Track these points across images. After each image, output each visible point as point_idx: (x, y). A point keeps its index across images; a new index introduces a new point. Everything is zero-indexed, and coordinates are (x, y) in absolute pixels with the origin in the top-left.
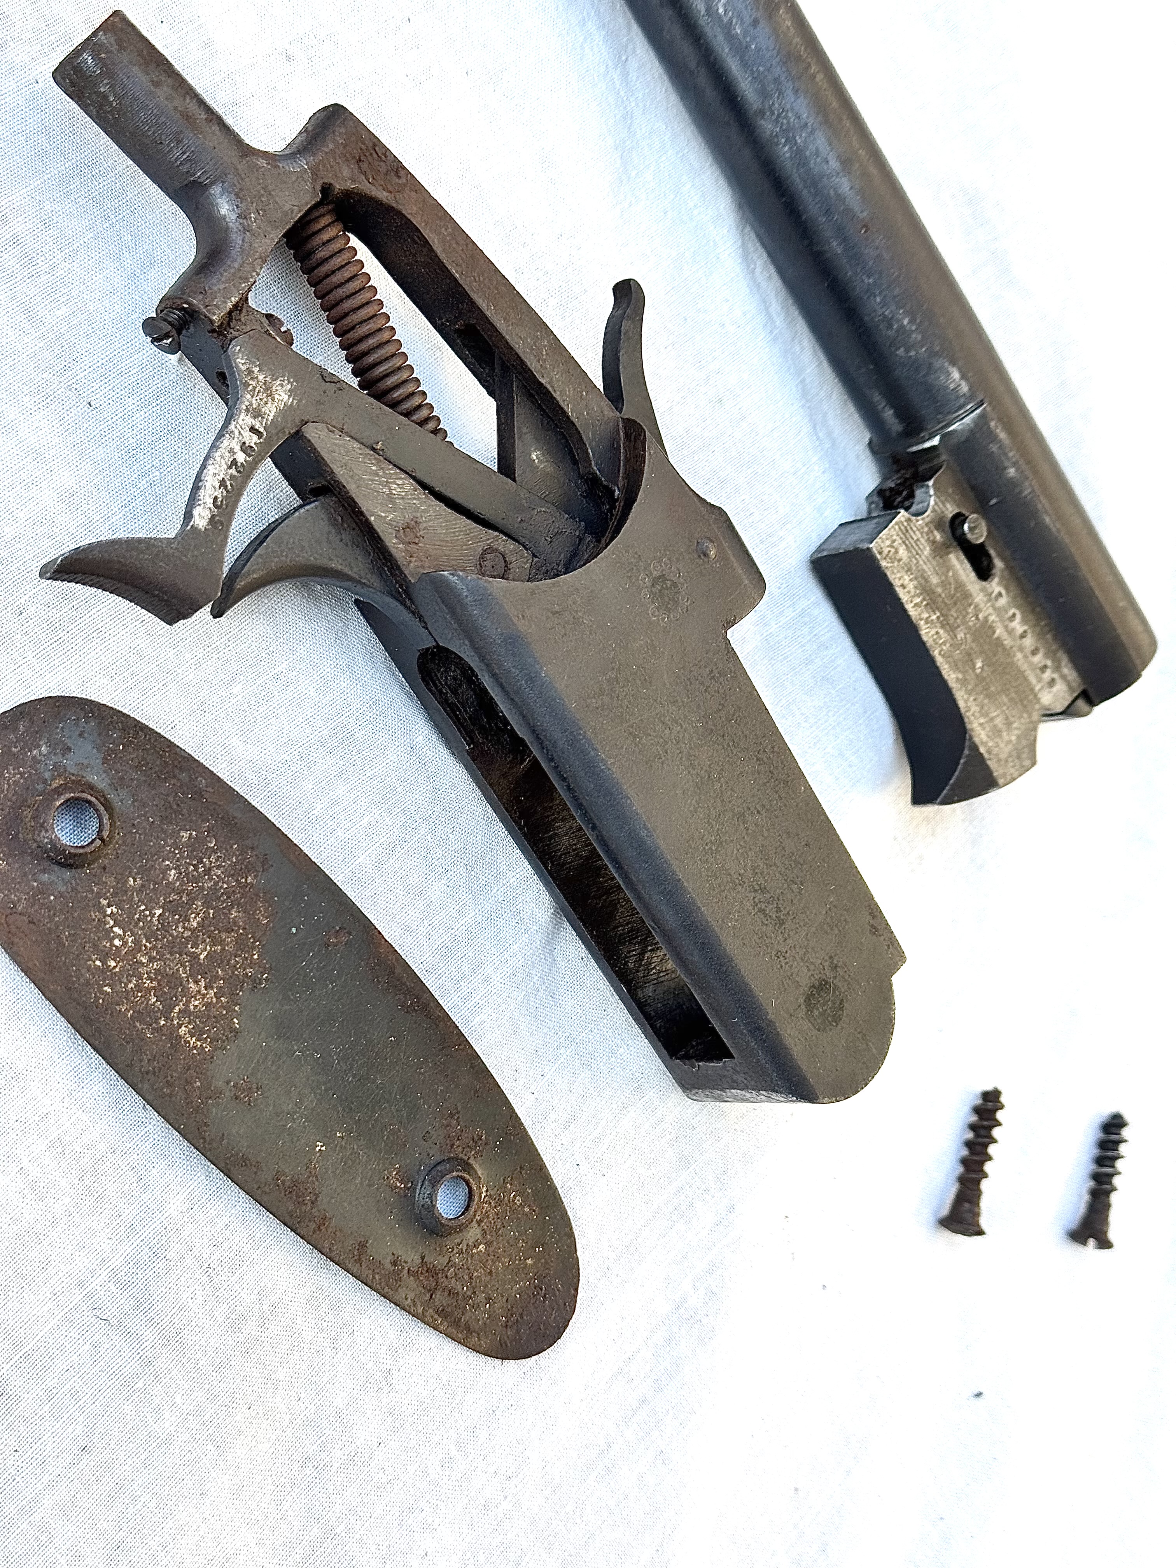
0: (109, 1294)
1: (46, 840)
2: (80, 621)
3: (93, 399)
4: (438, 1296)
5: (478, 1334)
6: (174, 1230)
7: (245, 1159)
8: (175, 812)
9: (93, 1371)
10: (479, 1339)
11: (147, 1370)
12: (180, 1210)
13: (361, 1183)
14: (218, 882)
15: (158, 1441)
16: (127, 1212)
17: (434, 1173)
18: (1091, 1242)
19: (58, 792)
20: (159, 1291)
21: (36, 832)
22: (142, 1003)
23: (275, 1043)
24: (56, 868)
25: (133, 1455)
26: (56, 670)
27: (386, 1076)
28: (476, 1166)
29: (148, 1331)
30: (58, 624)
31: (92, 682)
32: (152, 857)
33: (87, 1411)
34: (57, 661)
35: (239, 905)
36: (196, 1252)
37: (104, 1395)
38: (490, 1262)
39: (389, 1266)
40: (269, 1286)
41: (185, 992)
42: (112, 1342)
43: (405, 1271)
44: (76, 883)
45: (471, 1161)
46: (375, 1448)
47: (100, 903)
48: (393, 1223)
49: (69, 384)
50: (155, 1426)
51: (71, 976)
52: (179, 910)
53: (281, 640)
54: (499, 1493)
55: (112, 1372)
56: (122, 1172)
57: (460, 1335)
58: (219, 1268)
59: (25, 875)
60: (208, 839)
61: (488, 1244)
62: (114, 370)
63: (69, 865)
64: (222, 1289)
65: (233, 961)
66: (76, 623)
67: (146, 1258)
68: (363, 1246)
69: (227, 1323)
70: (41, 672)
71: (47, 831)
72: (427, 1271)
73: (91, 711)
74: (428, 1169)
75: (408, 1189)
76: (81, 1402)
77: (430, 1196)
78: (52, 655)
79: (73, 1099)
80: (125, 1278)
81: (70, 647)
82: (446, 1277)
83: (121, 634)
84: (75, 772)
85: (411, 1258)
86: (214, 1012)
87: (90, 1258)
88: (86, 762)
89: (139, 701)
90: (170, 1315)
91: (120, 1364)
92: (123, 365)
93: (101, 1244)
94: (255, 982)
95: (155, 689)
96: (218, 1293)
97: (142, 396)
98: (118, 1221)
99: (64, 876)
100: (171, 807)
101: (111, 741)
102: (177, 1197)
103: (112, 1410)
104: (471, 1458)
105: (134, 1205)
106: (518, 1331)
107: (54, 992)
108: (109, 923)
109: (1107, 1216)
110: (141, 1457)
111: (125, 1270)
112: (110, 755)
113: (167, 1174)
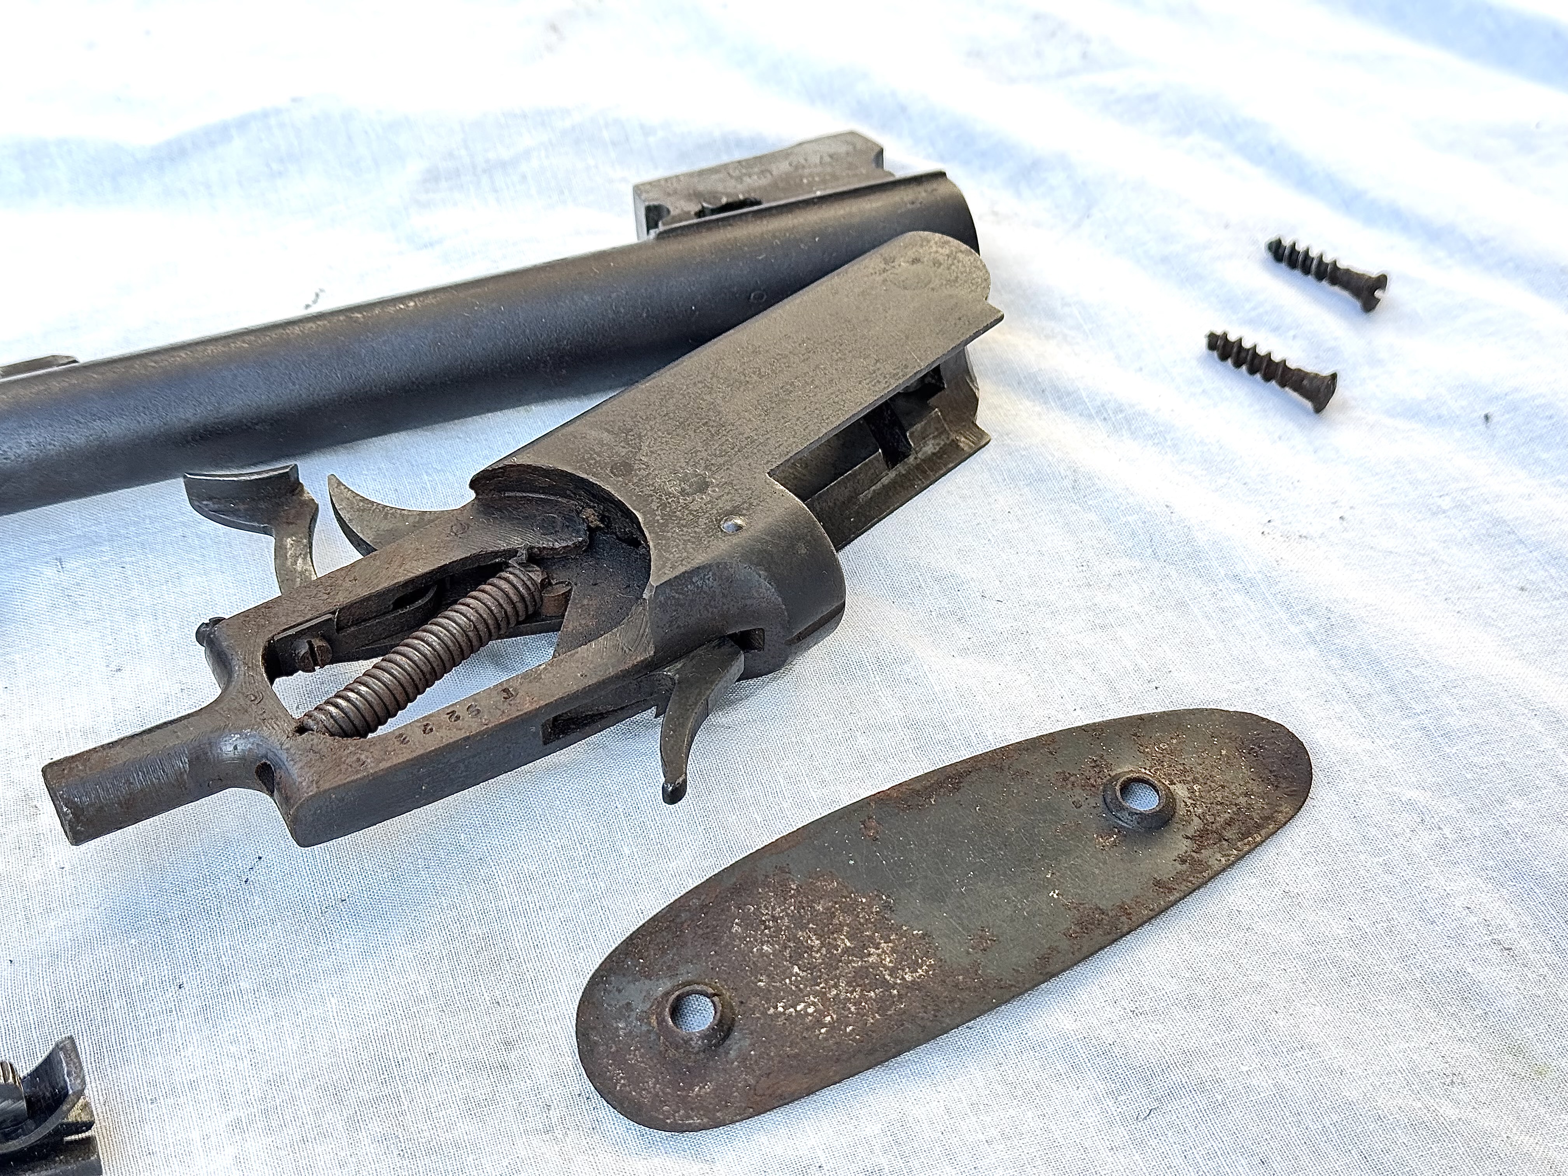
0: (1128, 1102)
1: (700, 1042)
2: (522, 958)
3: (339, 897)
4: (1227, 835)
5: (1276, 811)
6: (1089, 1031)
7: (1042, 958)
8: (713, 932)
9: (1193, 1135)
10: (1281, 812)
11: (1208, 1088)
12: (1072, 1021)
13: (1100, 869)
14: (787, 913)
15: (1278, 1097)
16: (1059, 1067)
17: (1111, 806)
18: (1378, 294)
19: (661, 1022)
20: (1140, 1058)
21: (690, 1050)
22: (872, 1004)
23: (947, 906)
24: (728, 1042)
25: (1283, 1121)
26: (558, 990)
27: (1010, 823)
28: (1119, 771)
29: (1173, 1077)
30: (518, 976)
31: (578, 965)
32: (745, 961)
33: (1228, 1150)
34: (550, 987)
35: (812, 901)
36: (1115, 1019)
37: (1218, 1131)
38: (1213, 784)
39: (1185, 867)
40: (1169, 967)
41: (874, 966)
42: (1173, 1112)
43: (1194, 854)
44: (746, 1029)
45: (1113, 774)
46: (1352, 924)
47: (771, 1015)
48: (1146, 853)
49: (320, 911)
50: (1262, 1095)
51: (827, 1055)
52: (800, 952)
53: (596, 801)
54: (1433, 833)
55: (1199, 1119)
56: (1021, 1062)
57: (1271, 827)
58: (1137, 1004)
59: (725, 1070)
60: (746, 910)
61: (1195, 781)
62: (322, 873)
63: (729, 1031)
64: (1158, 1007)
65: (862, 921)
66: (523, 962)
67: (1106, 1062)
68: (1158, 883)
69: (1189, 1010)
70: (555, 1002)
71: (691, 1039)
72: (1202, 837)
73: (602, 977)
74: (1107, 811)
75: (1119, 831)
76: (1219, 1153)
77: (1132, 814)
78: (543, 989)
79: (940, 1084)
80: (1118, 1084)
81: (542, 973)
82: (1213, 823)
83: (545, 930)
84: (650, 1004)
85: (1183, 846)
86: (901, 948)
87: (1090, 1110)
88: (644, 994)
89: (608, 933)
90: (1164, 1054)
91: (1194, 1109)
92: (320, 865)
93: (1080, 1097)
94: (887, 906)
95: (603, 916)
96: (1160, 1012)
97: (351, 857)
98: (1065, 1077)
99: (737, 1038)
100: (708, 933)
101: (633, 967)
102: (1060, 1020)
103: (1234, 1128)
104: (1391, 848)
105: (1055, 1060)
106: (1285, 778)
107: (836, 1072)
108: (791, 1013)
109: (1357, 274)
110: (1287, 1115)
111: (1111, 1082)
112: (645, 972)
113: (1036, 1024)
